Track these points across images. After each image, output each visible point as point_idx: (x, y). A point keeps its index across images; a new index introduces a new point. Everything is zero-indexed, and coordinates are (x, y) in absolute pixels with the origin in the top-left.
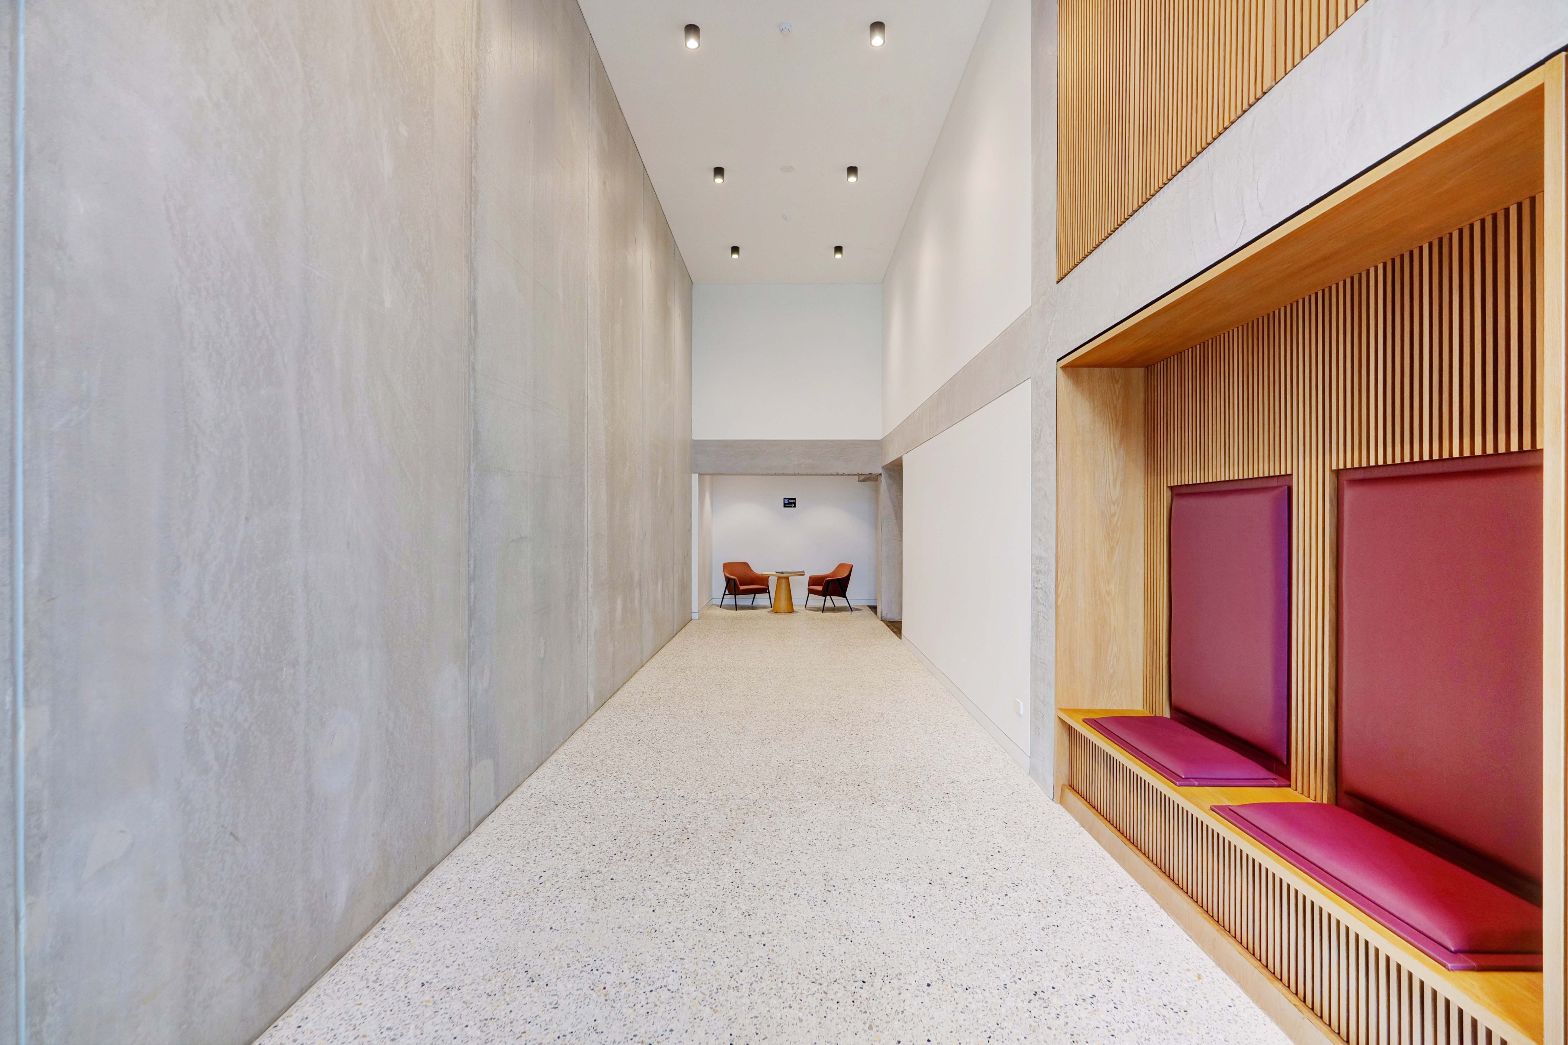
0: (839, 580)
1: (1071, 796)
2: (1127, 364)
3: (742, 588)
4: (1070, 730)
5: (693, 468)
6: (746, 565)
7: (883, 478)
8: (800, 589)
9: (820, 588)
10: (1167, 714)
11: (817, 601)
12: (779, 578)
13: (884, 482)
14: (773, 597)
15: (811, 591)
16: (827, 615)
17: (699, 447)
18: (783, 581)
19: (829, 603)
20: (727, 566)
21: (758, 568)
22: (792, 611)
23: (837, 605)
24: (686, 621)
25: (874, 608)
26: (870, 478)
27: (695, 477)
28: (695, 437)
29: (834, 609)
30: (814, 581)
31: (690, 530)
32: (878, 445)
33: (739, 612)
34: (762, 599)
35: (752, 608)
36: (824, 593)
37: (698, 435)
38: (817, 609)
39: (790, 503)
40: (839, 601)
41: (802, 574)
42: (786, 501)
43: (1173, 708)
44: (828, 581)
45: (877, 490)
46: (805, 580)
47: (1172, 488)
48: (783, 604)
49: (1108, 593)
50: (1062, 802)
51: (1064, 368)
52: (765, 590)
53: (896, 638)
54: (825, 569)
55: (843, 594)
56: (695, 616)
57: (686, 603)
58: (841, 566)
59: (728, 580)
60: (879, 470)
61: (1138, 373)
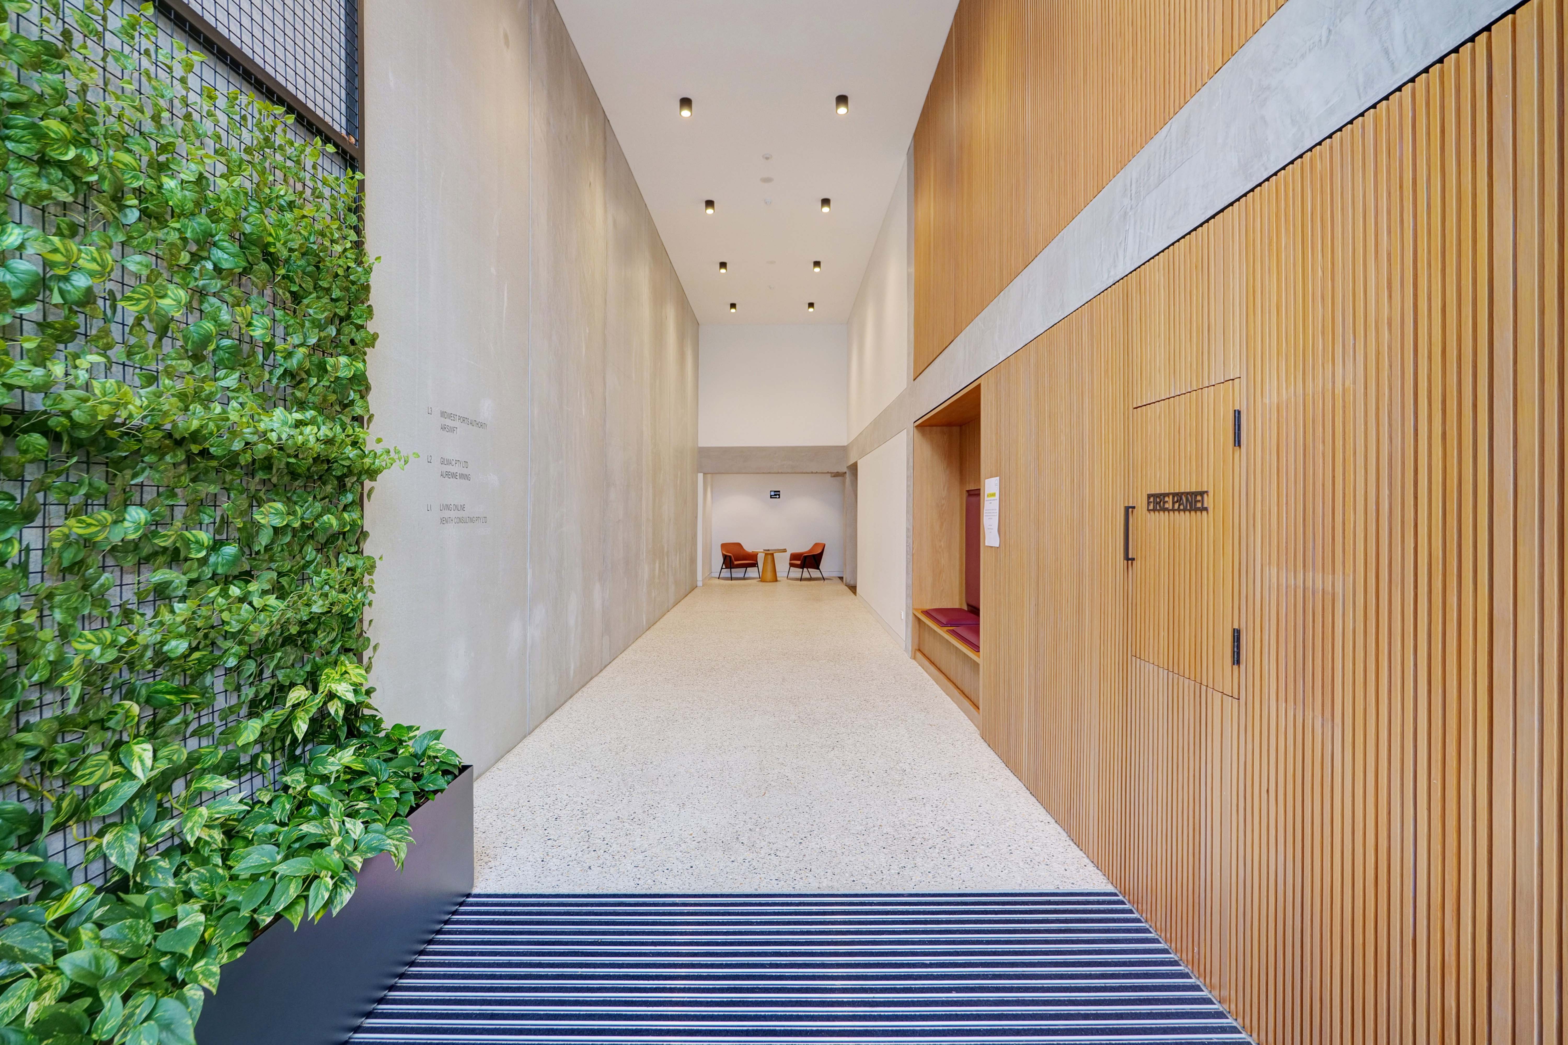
0: (814, 556)
1: (919, 655)
2: (949, 425)
3: (736, 563)
4: (919, 620)
5: (699, 468)
6: (739, 545)
7: (847, 475)
8: (782, 563)
9: (799, 562)
10: (965, 607)
11: (796, 572)
12: (766, 554)
13: (848, 477)
14: (761, 570)
15: (792, 565)
16: (803, 582)
17: (704, 453)
18: (769, 557)
19: (806, 575)
20: (724, 546)
21: (749, 547)
22: (777, 581)
23: (813, 576)
24: (694, 587)
25: (841, 578)
26: (837, 475)
27: (701, 476)
28: (700, 445)
29: (811, 579)
30: (794, 557)
31: (696, 517)
32: (844, 449)
33: (733, 582)
34: (752, 572)
35: (744, 579)
36: (802, 566)
37: (703, 443)
38: (797, 579)
39: (776, 494)
40: (814, 573)
41: (785, 551)
42: (773, 493)
43: (968, 605)
44: (806, 557)
45: (844, 483)
46: (787, 555)
47: (968, 491)
48: (769, 575)
49: (940, 547)
50: (914, 658)
51: (917, 427)
52: (755, 565)
53: (853, 595)
54: (804, 547)
55: (817, 566)
56: (700, 584)
57: (693, 573)
58: (816, 545)
59: (725, 557)
60: (845, 470)
61: (956, 429)
